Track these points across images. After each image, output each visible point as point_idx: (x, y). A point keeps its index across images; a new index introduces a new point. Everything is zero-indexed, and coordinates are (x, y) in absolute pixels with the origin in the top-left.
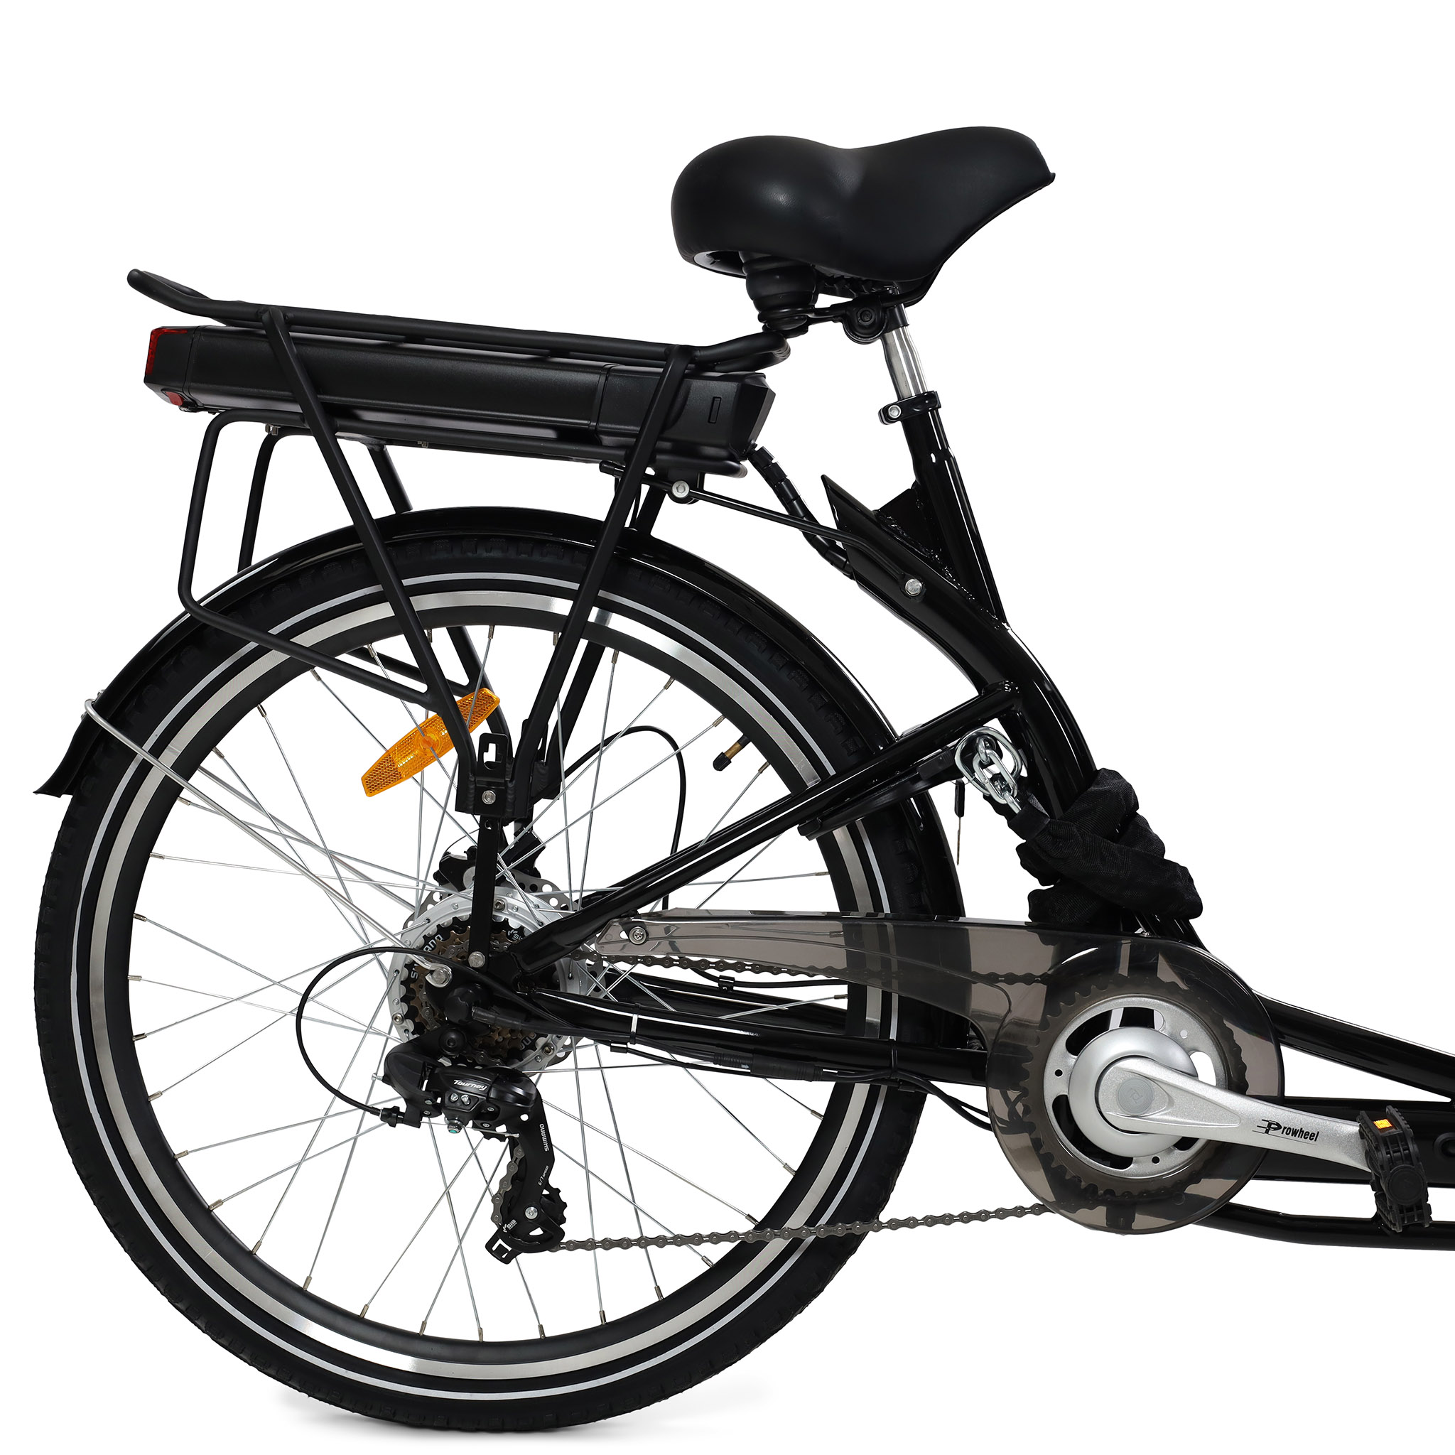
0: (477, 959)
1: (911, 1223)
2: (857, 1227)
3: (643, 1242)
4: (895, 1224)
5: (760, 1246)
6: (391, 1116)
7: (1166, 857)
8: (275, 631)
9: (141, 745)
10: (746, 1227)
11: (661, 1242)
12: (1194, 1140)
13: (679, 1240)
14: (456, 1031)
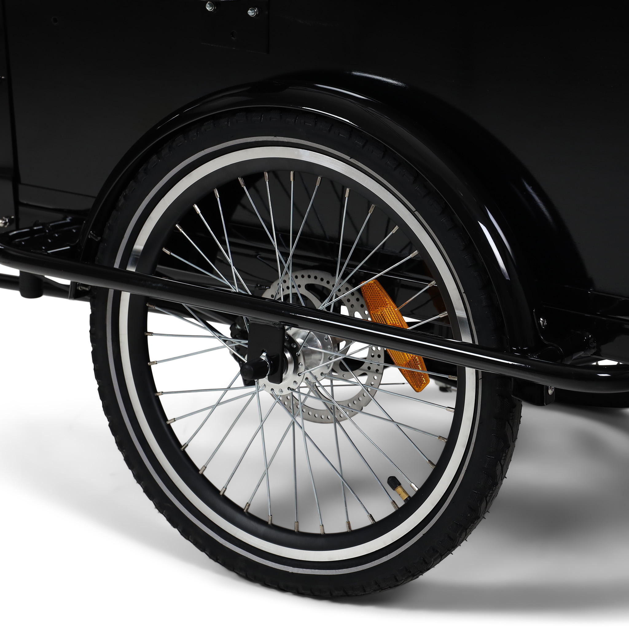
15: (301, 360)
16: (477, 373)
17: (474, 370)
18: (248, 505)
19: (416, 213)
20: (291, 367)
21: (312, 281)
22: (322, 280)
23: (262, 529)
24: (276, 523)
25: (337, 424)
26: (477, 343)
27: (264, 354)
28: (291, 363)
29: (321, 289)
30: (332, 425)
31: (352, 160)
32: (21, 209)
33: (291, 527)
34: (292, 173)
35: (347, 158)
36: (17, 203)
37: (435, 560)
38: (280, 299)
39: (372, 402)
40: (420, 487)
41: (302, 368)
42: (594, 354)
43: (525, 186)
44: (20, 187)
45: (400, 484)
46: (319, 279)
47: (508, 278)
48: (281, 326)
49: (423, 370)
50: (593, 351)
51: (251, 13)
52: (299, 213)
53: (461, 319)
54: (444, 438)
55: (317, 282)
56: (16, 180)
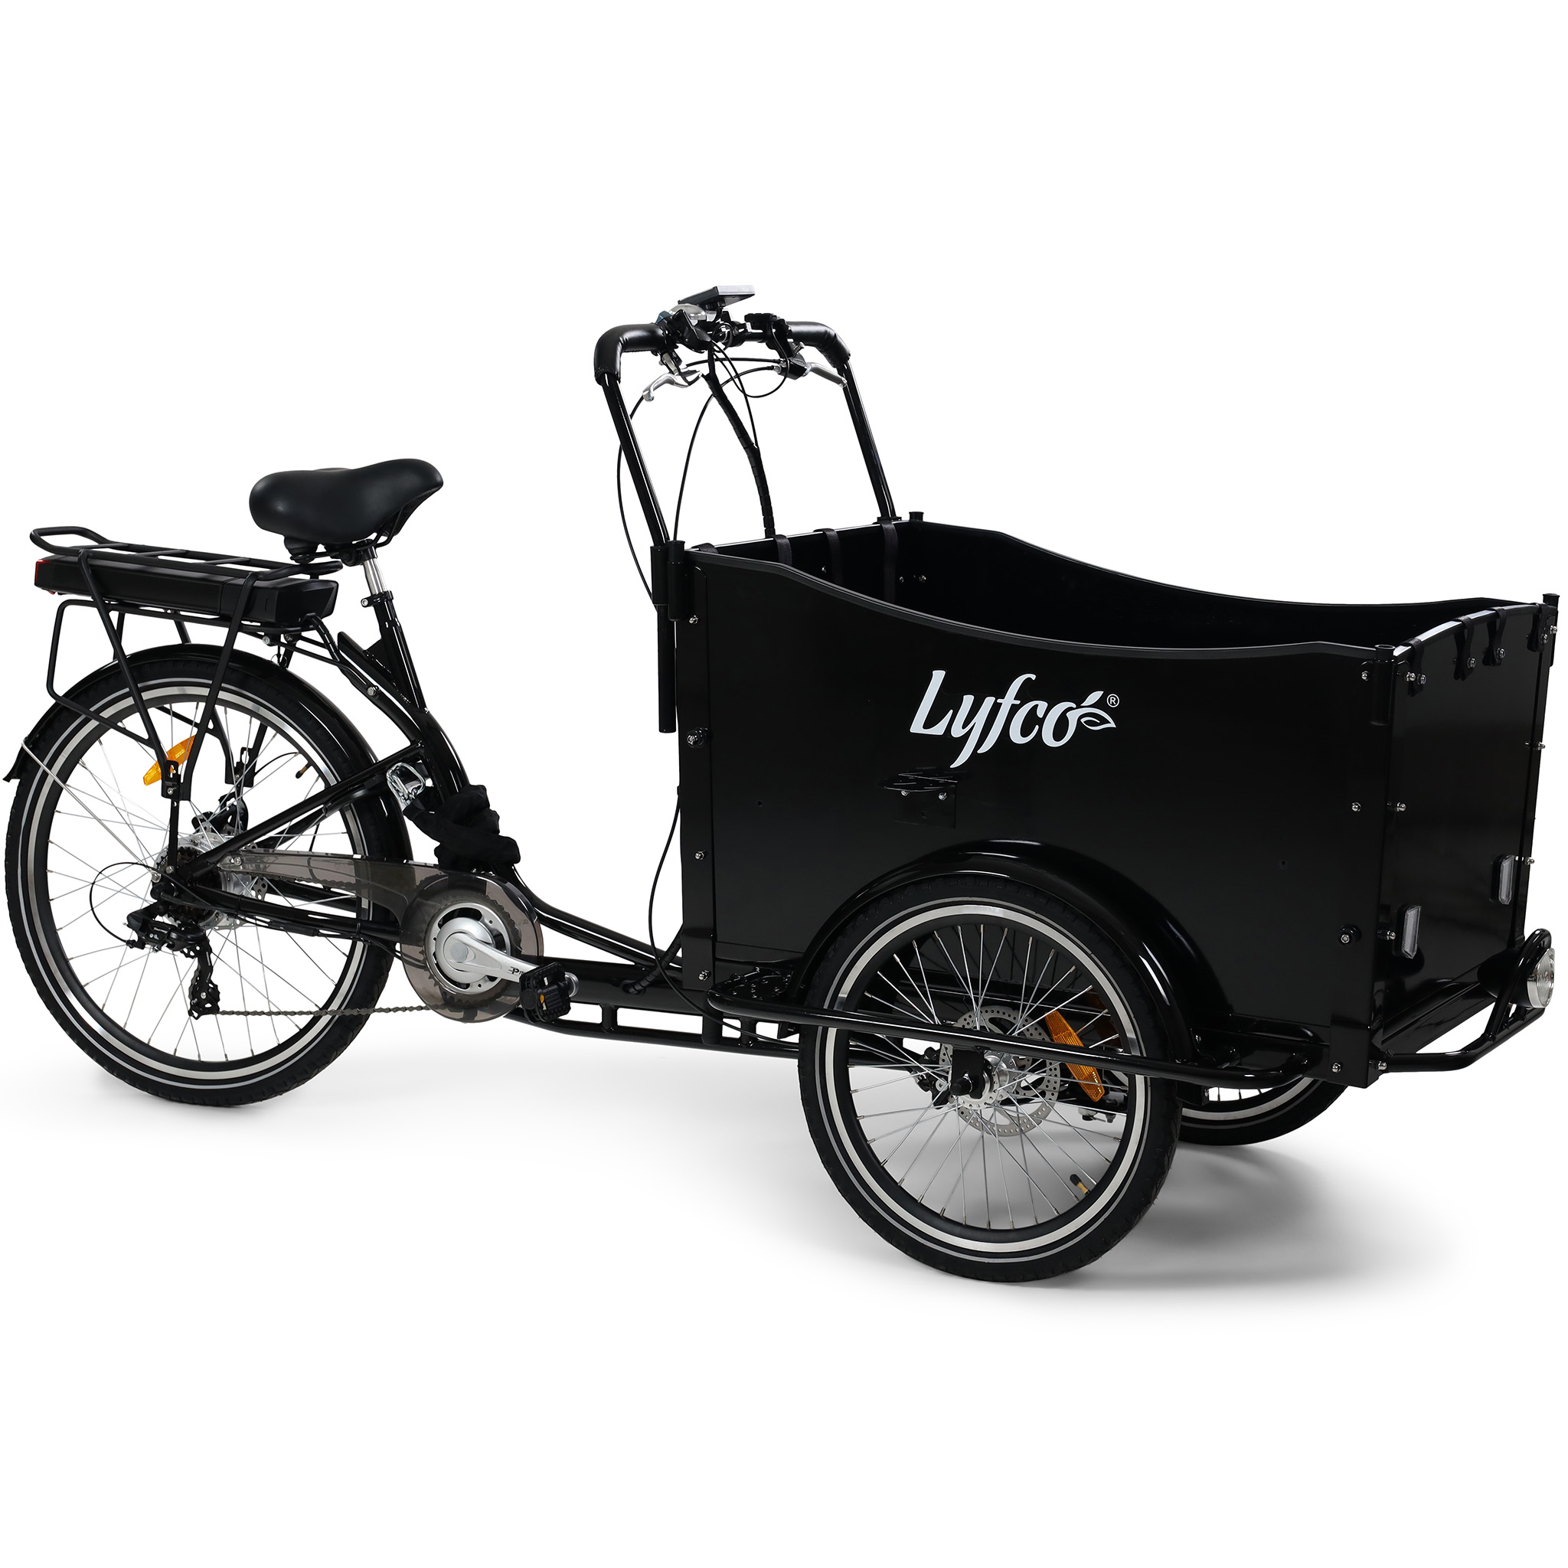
0: (170, 869)
1: (388, 1010)
2: (363, 1012)
3: (270, 1013)
4: (381, 1010)
5: (320, 1017)
6: (131, 944)
7: (500, 834)
8: (92, 709)
9: (42, 762)
10: (315, 1009)
11: (279, 1013)
12: (496, 978)
13: (286, 1013)
14: (163, 905)
15: (996, 1079)
16: (1145, 1078)
17: (1143, 1076)
18: (944, 1210)
19: (1092, 955)
20: (988, 1086)
21: (995, 1015)
22: (1009, 1016)
23: (958, 1229)
24: (969, 1223)
25: (1023, 1135)
26: (1145, 1055)
27: (966, 1075)
28: (988, 1082)
29: (998, 1020)
30: (1018, 1137)
31: (1038, 915)
32: (717, 963)
33: (985, 1226)
34: (982, 926)
35: (1034, 913)
36: (715, 959)
37: (1114, 1241)
38: (976, 1027)
39: (1053, 1111)
40: (1098, 1181)
41: (996, 1086)
42: (1238, 1064)
43: (1168, 925)
44: (717, 944)
45: (1080, 1181)
46: (1007, 1015)
47: (1168, 1004)
48: (981, 1051)
49: (1099, 1082)
50: (1238, 1062)
51: (941, 797)
52: (989, 957)
53: (1131, 1039)
54: (1118, 1139)
55: (1000, 1016)
56: (714, 940)
